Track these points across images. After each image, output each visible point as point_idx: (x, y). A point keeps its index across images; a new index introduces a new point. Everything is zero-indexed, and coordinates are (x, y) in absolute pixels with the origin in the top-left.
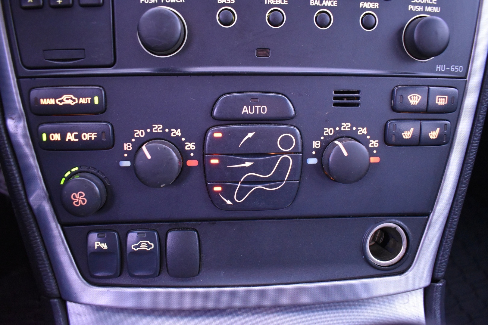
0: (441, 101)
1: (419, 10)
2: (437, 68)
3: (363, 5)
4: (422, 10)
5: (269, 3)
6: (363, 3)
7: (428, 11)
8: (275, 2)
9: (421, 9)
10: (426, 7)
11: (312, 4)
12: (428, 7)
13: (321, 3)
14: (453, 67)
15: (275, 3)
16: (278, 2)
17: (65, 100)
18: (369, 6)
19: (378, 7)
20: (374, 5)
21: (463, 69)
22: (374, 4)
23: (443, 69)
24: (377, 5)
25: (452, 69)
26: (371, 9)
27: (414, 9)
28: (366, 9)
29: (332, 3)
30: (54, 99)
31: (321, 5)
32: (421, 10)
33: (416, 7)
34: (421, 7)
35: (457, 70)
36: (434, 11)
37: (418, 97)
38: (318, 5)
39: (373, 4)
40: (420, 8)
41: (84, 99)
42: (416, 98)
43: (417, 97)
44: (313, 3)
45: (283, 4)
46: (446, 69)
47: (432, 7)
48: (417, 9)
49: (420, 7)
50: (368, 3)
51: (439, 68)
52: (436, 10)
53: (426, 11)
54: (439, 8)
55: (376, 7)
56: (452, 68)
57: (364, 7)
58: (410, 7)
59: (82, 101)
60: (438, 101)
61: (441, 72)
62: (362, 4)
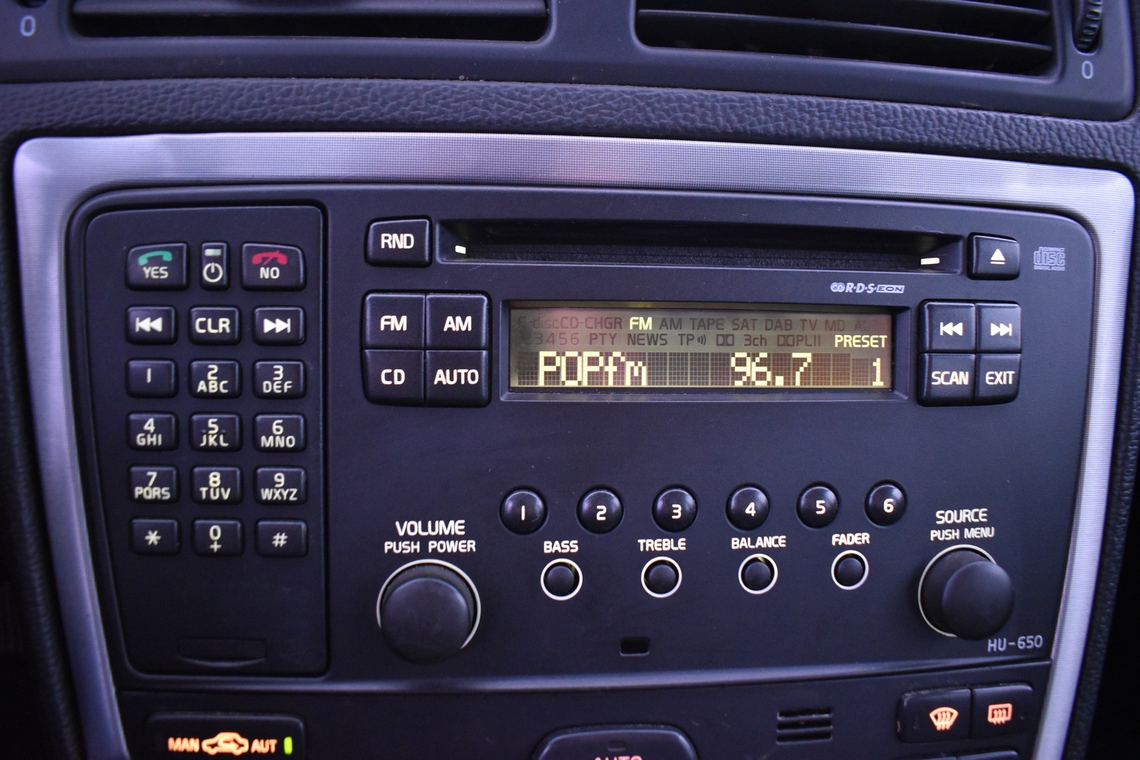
0: (999, 715)
1: (951, 537)
2: (990, 645)
3: (837, 540)
4: (958, 537)
5: (647, 549)
6: (838, 535)
7: (969, 537)
8: (662, 547)
9: (956, 534)
10: (966, 530)
11: (736, 545)
12: (969, 531)
13: (753, 543)
14: (1023, 640)
15: (660, 549)
16: (667, 547)
17: (221, 743)
18: (851, 540)
19: (868, 542)
20: (860, 539)
21: (1044, 641)
22: (861, 537)
23: (1002, 647)
24: (866, 537)
25: (1021, 644)
26: (854, 547)
27: (941, 537)
28: (844, 547)
29: (776, 542)
30: (197, 741)
31: (753, 547)
32: (956, 536)
33: (945, 532)
34: (956, 532)
35: (1029, 644)
36: (982, 536)
37: (952, 714)
38: (747, 547)
39: (859, 537)
40: (954, 534)
41: (262, 741)
42: (947, 717)
43: (949, 714)
44: (738, 545)
45: (676, 549)
46: (1008, 646)
47: (978, 529)
48: (946, 536)
49: (953, 531)
50: (849, 535)
51: (994, 645)
52: (987, 533)
53: (965, 537)
54: (993, 528)
55: (866, 541)
56: (1019, 642)
57: (840, 544)
58: (934, 534)
59: (259, 746)
60: (993, 716)
61: (999, 653)
62: (837, 538)
